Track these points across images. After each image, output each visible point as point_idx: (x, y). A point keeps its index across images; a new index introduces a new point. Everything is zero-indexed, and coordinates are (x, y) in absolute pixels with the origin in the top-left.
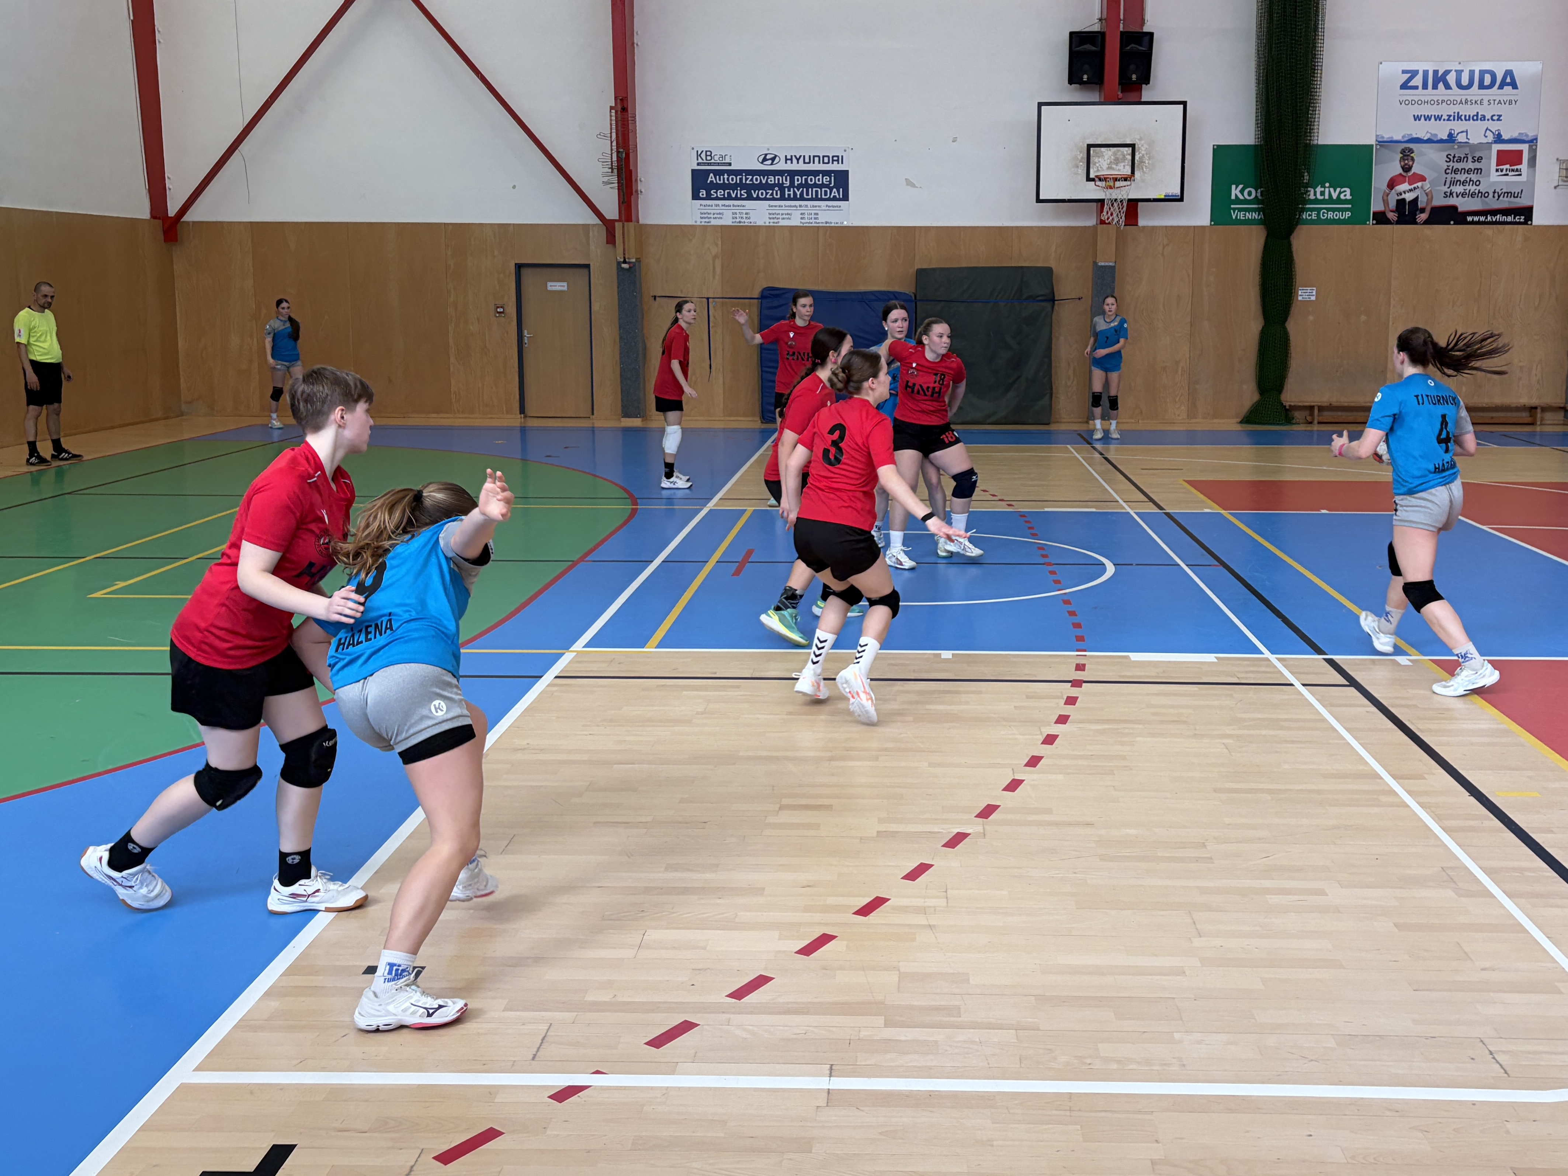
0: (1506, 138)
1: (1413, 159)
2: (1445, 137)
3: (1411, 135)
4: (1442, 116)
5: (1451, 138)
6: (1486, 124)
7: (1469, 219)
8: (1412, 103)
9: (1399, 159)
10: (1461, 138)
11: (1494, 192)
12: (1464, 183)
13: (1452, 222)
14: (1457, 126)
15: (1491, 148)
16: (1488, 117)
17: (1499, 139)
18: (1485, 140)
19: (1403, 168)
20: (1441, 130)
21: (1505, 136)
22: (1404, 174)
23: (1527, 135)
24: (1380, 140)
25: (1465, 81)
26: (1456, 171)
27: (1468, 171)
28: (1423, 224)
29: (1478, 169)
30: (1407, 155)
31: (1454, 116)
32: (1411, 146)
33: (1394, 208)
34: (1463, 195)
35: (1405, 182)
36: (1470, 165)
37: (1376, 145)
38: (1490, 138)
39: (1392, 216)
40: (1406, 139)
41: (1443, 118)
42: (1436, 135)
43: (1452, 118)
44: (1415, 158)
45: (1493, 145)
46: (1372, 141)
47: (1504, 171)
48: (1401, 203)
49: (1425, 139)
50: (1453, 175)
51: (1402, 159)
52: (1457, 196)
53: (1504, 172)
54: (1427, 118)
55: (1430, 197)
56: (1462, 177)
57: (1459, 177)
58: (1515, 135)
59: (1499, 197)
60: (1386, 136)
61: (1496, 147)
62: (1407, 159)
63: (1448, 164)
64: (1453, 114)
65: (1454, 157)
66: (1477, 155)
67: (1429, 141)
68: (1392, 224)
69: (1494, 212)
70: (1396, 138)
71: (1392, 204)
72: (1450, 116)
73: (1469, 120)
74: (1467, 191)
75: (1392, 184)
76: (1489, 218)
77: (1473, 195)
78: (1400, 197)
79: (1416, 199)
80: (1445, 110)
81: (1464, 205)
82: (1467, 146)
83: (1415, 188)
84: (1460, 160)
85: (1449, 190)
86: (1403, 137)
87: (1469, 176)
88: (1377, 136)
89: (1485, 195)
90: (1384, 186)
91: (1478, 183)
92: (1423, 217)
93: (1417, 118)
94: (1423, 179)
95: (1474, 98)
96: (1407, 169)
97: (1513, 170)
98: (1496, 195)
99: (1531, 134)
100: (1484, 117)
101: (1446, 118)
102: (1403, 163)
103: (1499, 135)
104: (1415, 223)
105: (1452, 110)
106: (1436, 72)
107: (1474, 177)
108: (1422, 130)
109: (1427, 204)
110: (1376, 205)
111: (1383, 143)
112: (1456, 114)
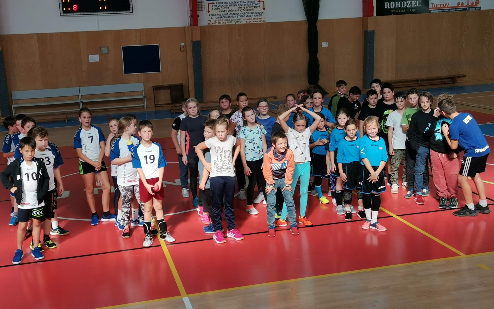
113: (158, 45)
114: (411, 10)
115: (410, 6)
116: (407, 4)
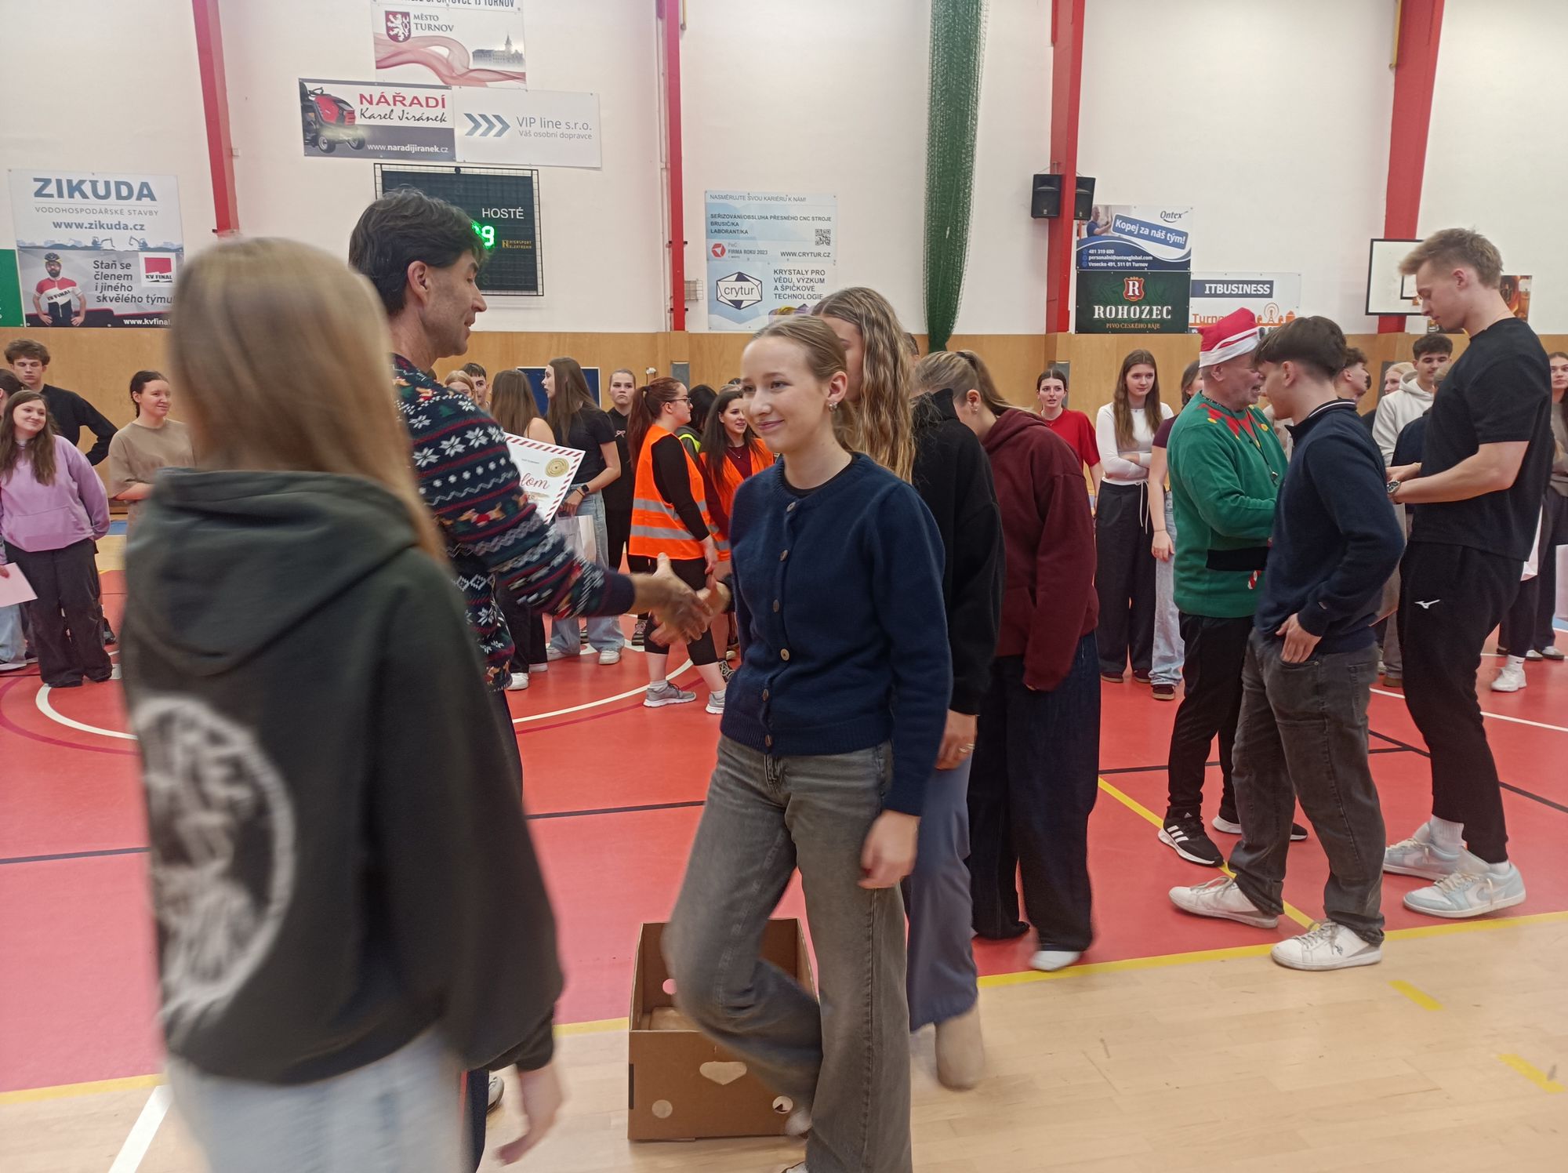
0: (152, 247)
1: (59, 265)
2: (90, 244)
3: (53, 241)
4: (83, 224)
5: (95, 246)
6: (129, 233)
7: (127, 322)
8: (50, 210)
9: (44, 264)
10: (106, 246)
11: (148, 297)
12: (116, 288)
13: (109, 325)
14: (101, 234)
15: (138, 256)
16: (131, 226)
17: (144, 247)
18: (130, 248)
19: (50, 273)
20: (86, 238)
21: (151, 245)
22: (52, 278)
23: (172, 245)
24: (21, 245)
25: (102, 191)
26: (106, 277)
27: (119, 277)
28: (79, 326)
29: (128, 276)
30: (52, 261)
31: (96, 225)
32: (56, 252)
33: (47, 311)
34: (117, 299)
35: (55, 287)
36: (119, 271)
37: (18, 250)
38: (136, 247)
39: (47, 319)
40: (49, 245)
41: (84, 226)
42: (80, 242)
43: (94, 226)
44: (61, 263)
45: (140, 253)
46: (14, 247)
47: (155, 277)
48: (53, 307)
49: (69, 245)
50: (104, 281)
51: (48, 264)
52: (111, 301)
53: (155, 279)
54: (68, 225)
55: (83, 300)
56: (114, 283)
57: (109, 282)
58: (160, 244)
59: (153, 301)
60: (28, 242)
61: (143, 255)
62: (53, 265)
63: (97, 270)
64: (94, 223)
65: (102, 263)
66: (125, 262)
67: (73, 248)
68: (48, 326)
69: (150, 316)
70: (38, 244)
71: (45, 308)
72: (91, 224)
73: (112, 228)
74: (121, 296)
75: (41, 288)
76: (146, 322)
77: (126, 300)
78: (52, 301)
79: (69, 302)
80: (86, 219)
81: (119, 309)
82: (112, 254)
83: (66, 293)
84: (108, 266)
85: (101, 295)
86: (46, 243)
87: (120, 282)
88: (17, 241)
89: (139, 300)
90: (33, 290)
91: (130, 289)
92: (79, 320)
93: (57, 225)
94: (73, 284)
95: (114, 208)
96: (55, 274)
97: (163, 277)
98: (150, 300)
99: (176, 244)
100: (127, 226)
101: (88, 226)
102: (49, 269)
103: (145, 244)
104: (72, 326)
105: (92, 218)
106: (69, 182)
107: (126, 283)
108: (64, 237)
109: (81, 307)
110: (27, 309)
111: (25, 249)
112: (97, 223)
113: (597, 370)
114: (1149, 326)
115: (1148, 317)
116: (1141, 312)
